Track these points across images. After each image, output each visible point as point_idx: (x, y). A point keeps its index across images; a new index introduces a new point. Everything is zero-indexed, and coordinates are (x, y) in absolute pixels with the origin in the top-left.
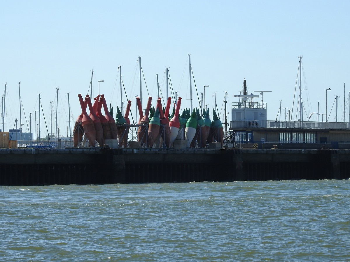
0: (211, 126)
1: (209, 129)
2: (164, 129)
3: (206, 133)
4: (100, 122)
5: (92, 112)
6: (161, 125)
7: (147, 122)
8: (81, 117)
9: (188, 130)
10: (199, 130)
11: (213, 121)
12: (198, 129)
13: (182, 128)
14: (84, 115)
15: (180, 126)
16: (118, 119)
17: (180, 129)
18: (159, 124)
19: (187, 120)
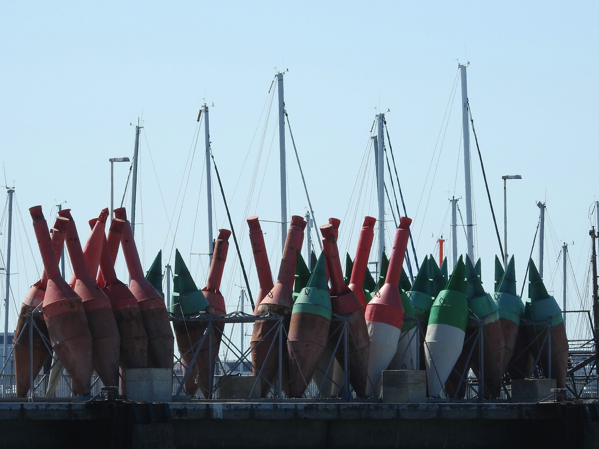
0: (521, 322)
1: (514, 332)
2: (345, 330)
3: (503, 344)
4: (110, 306)
5: (80, 271)
6: (333, 317)
7: (285, 308)
8: (41, 287)
9: (438, 335)
10: (475, 336)
11: (529, 301)
12: (471, 332)
13: (414, 329)
14: (49, 281)
15: (405, 320)
16: (178, 294)
17: (405, 330)
18: (327, 314)
19: (434, 300)
